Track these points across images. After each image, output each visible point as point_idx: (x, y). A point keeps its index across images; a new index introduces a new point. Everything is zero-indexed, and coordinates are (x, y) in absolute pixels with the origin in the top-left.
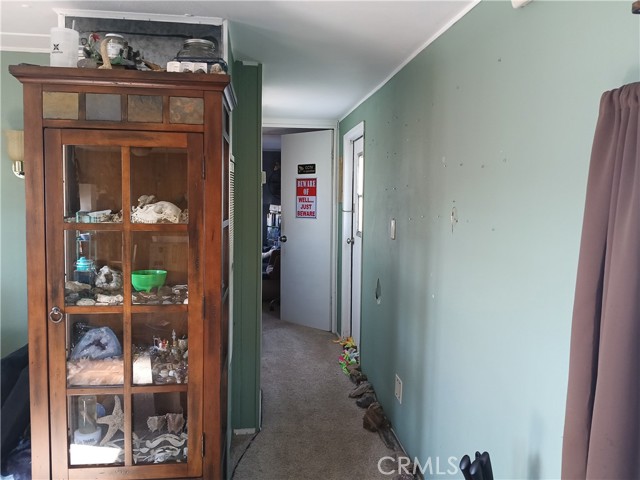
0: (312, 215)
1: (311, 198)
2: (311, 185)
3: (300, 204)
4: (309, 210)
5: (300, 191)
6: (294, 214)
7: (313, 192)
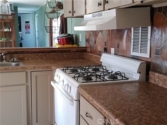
0: (29, 33)
1: (29, 29)
2: (28, 26)
3: (26, 30)
4: (28, 32)
5: (26, 28)
6: (25, 33)
7: (29, 28)
